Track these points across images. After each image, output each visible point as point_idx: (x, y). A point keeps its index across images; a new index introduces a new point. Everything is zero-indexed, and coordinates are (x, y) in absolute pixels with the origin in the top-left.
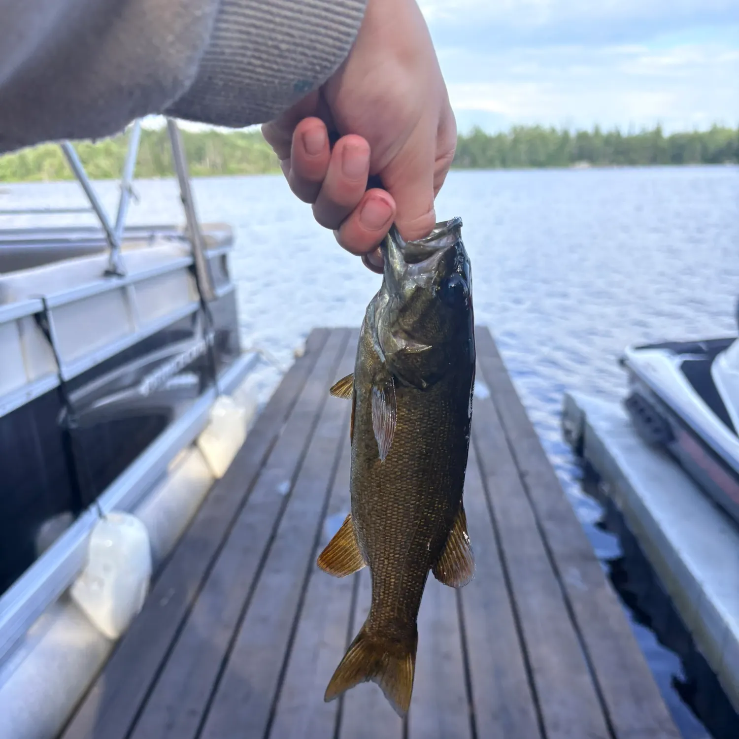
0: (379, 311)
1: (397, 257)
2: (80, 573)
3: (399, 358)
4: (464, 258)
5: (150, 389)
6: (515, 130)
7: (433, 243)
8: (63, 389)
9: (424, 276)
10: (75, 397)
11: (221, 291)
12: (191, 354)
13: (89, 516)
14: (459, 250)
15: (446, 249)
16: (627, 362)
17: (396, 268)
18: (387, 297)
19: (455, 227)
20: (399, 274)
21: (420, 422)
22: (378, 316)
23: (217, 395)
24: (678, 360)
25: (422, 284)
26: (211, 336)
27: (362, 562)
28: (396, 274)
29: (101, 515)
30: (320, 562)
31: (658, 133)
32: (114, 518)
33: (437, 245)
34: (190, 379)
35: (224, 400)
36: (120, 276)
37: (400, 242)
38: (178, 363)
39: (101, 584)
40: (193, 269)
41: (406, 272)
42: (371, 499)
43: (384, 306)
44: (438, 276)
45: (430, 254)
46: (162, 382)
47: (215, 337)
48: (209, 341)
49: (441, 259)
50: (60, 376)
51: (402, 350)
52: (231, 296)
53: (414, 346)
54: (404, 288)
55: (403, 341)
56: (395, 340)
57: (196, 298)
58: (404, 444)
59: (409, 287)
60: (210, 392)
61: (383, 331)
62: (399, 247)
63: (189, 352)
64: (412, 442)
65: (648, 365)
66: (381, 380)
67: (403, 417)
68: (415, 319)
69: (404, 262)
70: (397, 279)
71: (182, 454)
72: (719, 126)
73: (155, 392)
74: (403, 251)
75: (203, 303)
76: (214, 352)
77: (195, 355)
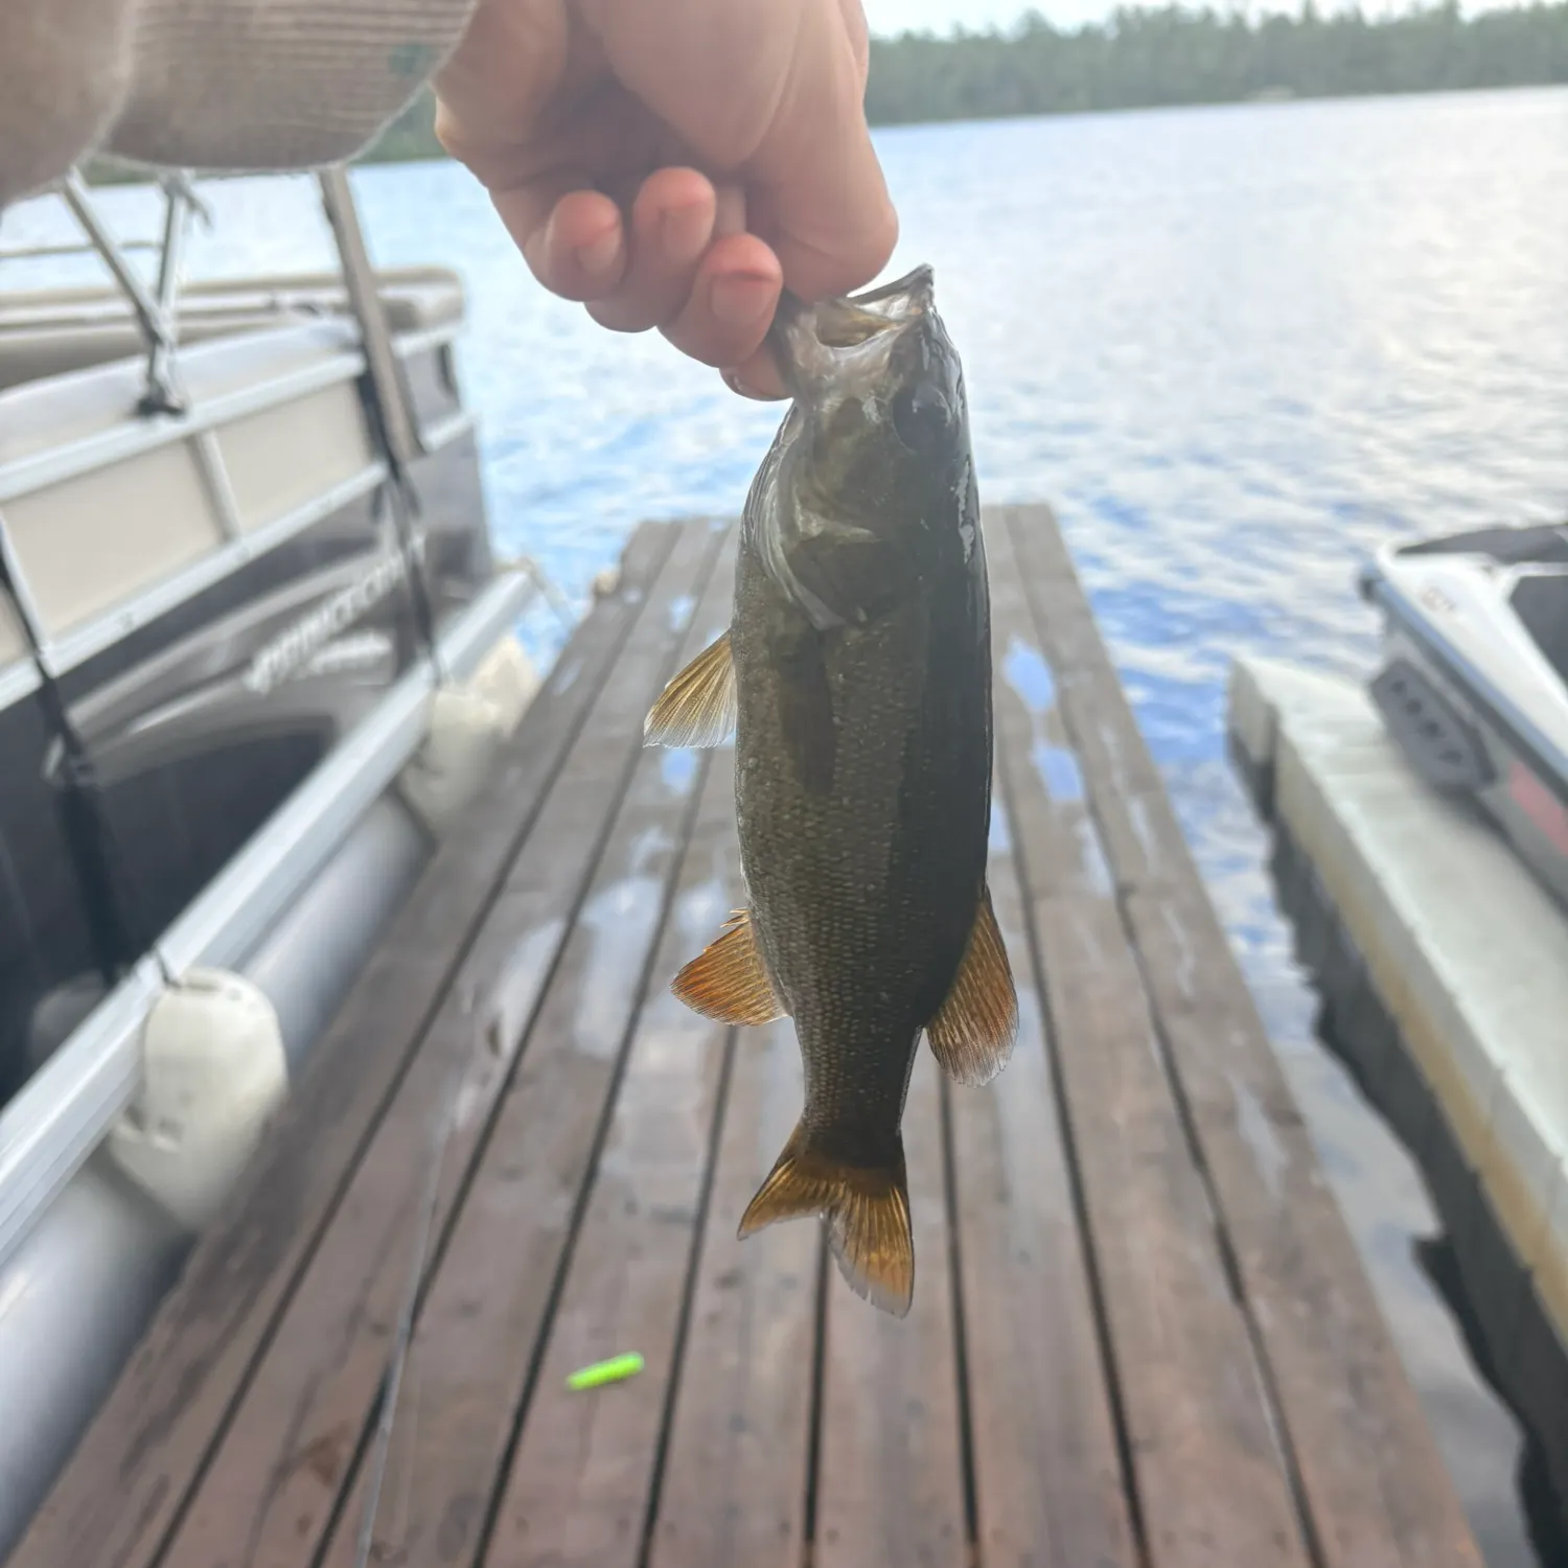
5: (274, 676)
6: (1121, 18)
8: (52, 696)
10: (81, 713)
11: (439, 435)
12: (370, 588)
16: (1381, 588)
24: (1508, 577)
26: (418, 541)
29: (166, 977)
31: (1450, 12)
34: (372, 646)
36: (175, 413)
38: (340, 612)
40: (366, 386)
46: (303, 659)
47: (428, 544)
48: (414, 553)
50: (39, 666)
52: (466, 448)
60: (421, 673)
63: (367, 581)
65: (1434, 594)
73: (284, 683)
75: (394, 467)
76: (427, 577)
77: (380, 588)
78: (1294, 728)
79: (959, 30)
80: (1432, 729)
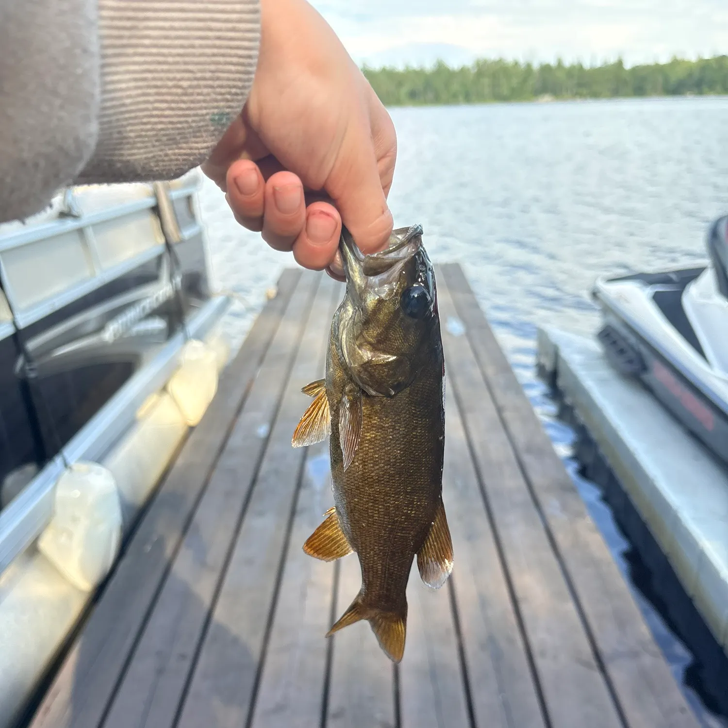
0: (342, 322)
1: (356, 271)
2: (47, 525)
3: (366, 370)
4: (426, 267)
5: (115, 335)
6: (478, 63)
7: (392, 255)
8: (19, 338)
9: (386, 288)
10: (32, 345)
11: (187, 233)
12: (157, 299)
13: (55, 466)
14: (419, 260)
15: (406, 260)
16: (598, 294)
17: (356, 281)
18: (350, 309)
19: (415, 237)
20: (360, 287)
21: (393, 429)
22: (341, 328)
23: (186, 339)
24: (650, 291)
25: (383, 296)
26: (178, 280)
27: (351, 548)
28: (357, 287)
29: (66, 465)
30: (307, 548)
31: (620, 64)
32: (80, 467)
33: (397, 257)
34: (158, 324)
35: (195, 344)
36: (75, 217)
37: (359, 255)
38: (144, 308)
39: (70, 536)
40: (156, 210)
41: (367, 285)
42: (352, 500)
43: (348, 319)
44: (400, 287)
45: (390, 265)
46: (127, 327)
47: (182, 281)
48: (176, 284)
49: (403, 269)
50: (14, 323)
51: (368, 362)
52: (198, 240)
53: (380, 357)
54: (365, 301)
55: (369, 352)
56: (360, 352)
57: (161, 241)
58: (379, 450)
59: (371, 300)
60: (179, 337)
61: (348, 343)
62: (357, 259)
63: (155, 297)
64: (386, 448)
65: (620, 297)
66: (350, 391)
67: (375, 425)
68: (379, 331)
69: (364, 275)
70: (358, 292)
71: (154, 398)
72: (679, 58)
73: (120, 340)
74: (362, 264)
75: (168, 246)
76: (182, 295)
77: (162, 299)
78: (566, 354)
79: (407, 67)
80: (622, 352)
